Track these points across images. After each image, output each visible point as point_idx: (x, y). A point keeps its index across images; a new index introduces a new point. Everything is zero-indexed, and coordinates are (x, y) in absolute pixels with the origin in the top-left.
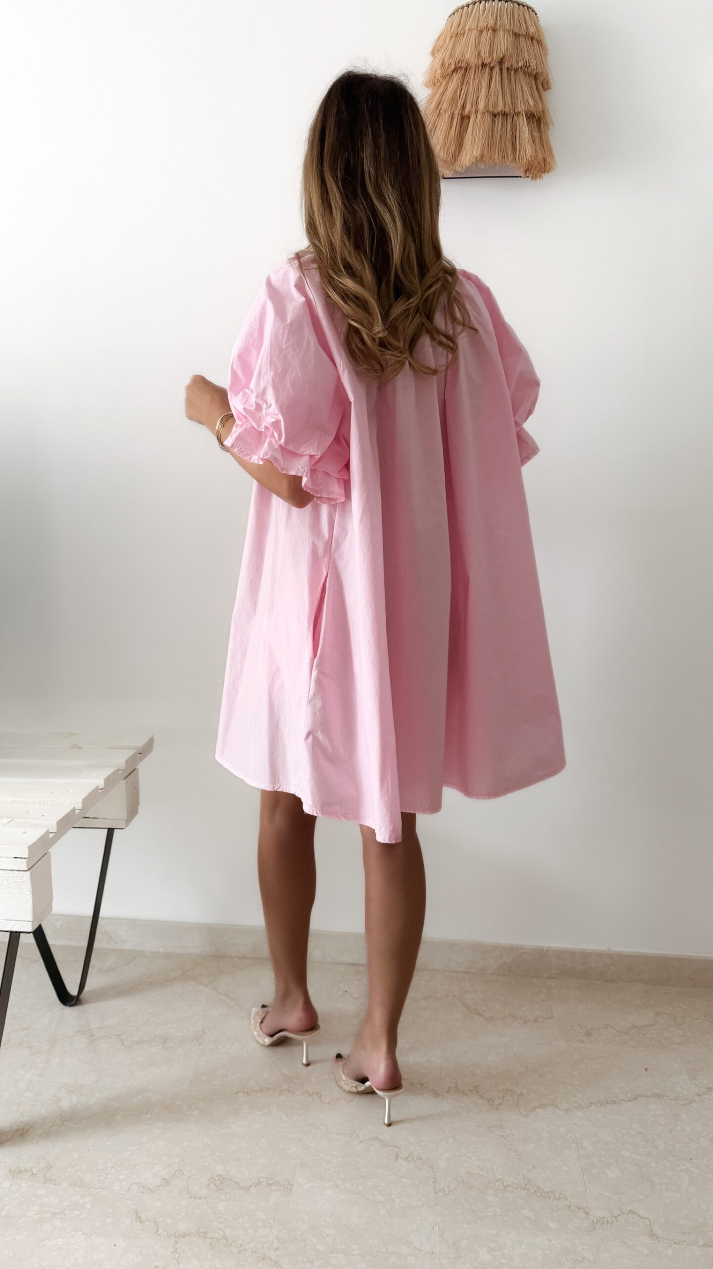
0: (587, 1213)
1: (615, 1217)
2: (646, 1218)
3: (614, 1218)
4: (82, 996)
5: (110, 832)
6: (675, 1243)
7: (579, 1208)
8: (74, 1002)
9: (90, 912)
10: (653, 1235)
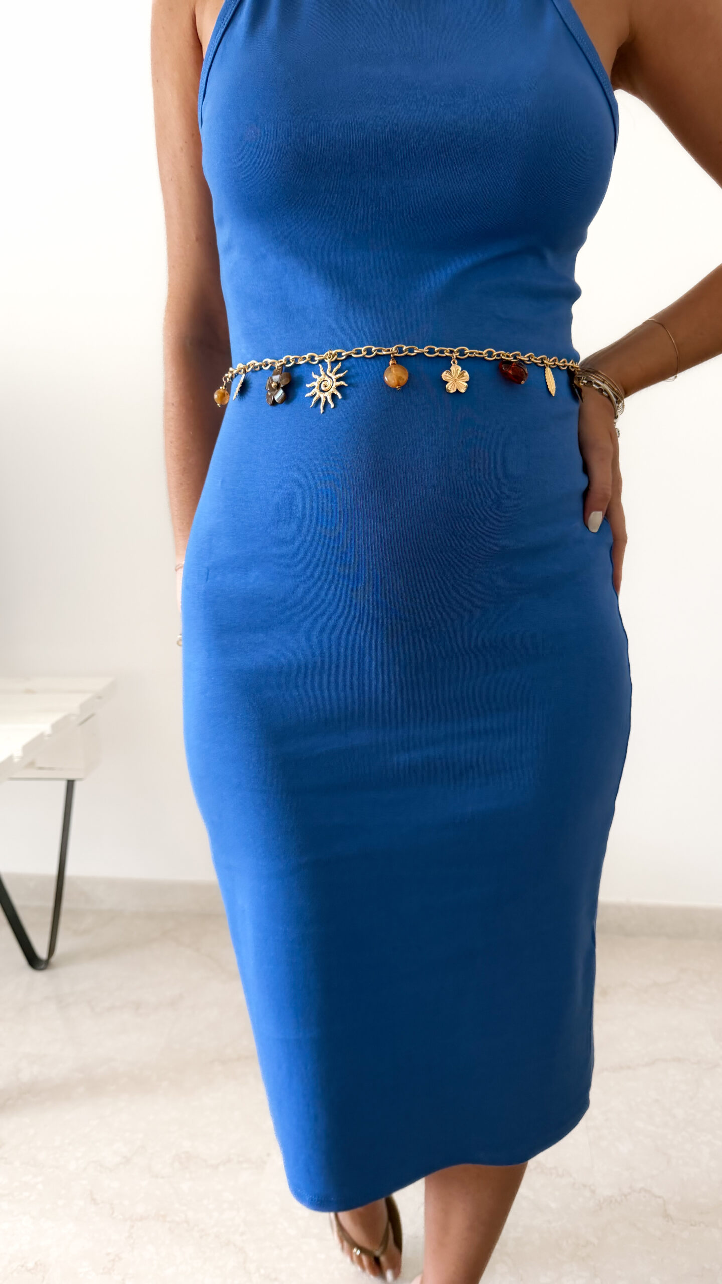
0: (593, 1192)
1: (625, 1196)
2: (660, 1197)
3: (623, 1197)
4: (53, 960)
5: (70, 785)
6: (692, 1225)
7: (584, 1186)
8: (42, 966)
9: (53, 871)
10: (667, 1216)
